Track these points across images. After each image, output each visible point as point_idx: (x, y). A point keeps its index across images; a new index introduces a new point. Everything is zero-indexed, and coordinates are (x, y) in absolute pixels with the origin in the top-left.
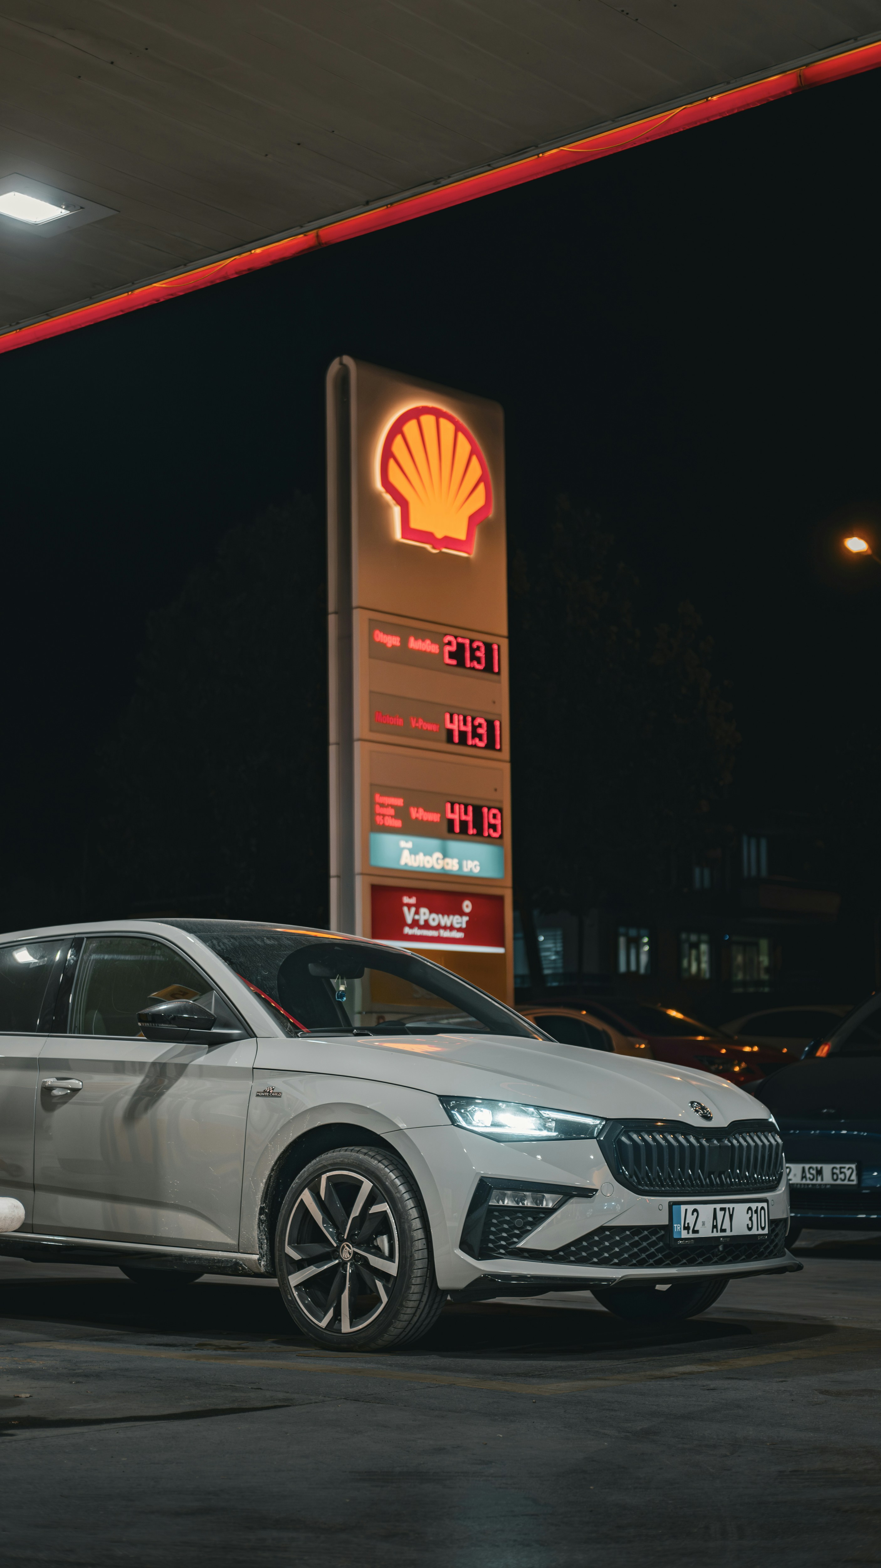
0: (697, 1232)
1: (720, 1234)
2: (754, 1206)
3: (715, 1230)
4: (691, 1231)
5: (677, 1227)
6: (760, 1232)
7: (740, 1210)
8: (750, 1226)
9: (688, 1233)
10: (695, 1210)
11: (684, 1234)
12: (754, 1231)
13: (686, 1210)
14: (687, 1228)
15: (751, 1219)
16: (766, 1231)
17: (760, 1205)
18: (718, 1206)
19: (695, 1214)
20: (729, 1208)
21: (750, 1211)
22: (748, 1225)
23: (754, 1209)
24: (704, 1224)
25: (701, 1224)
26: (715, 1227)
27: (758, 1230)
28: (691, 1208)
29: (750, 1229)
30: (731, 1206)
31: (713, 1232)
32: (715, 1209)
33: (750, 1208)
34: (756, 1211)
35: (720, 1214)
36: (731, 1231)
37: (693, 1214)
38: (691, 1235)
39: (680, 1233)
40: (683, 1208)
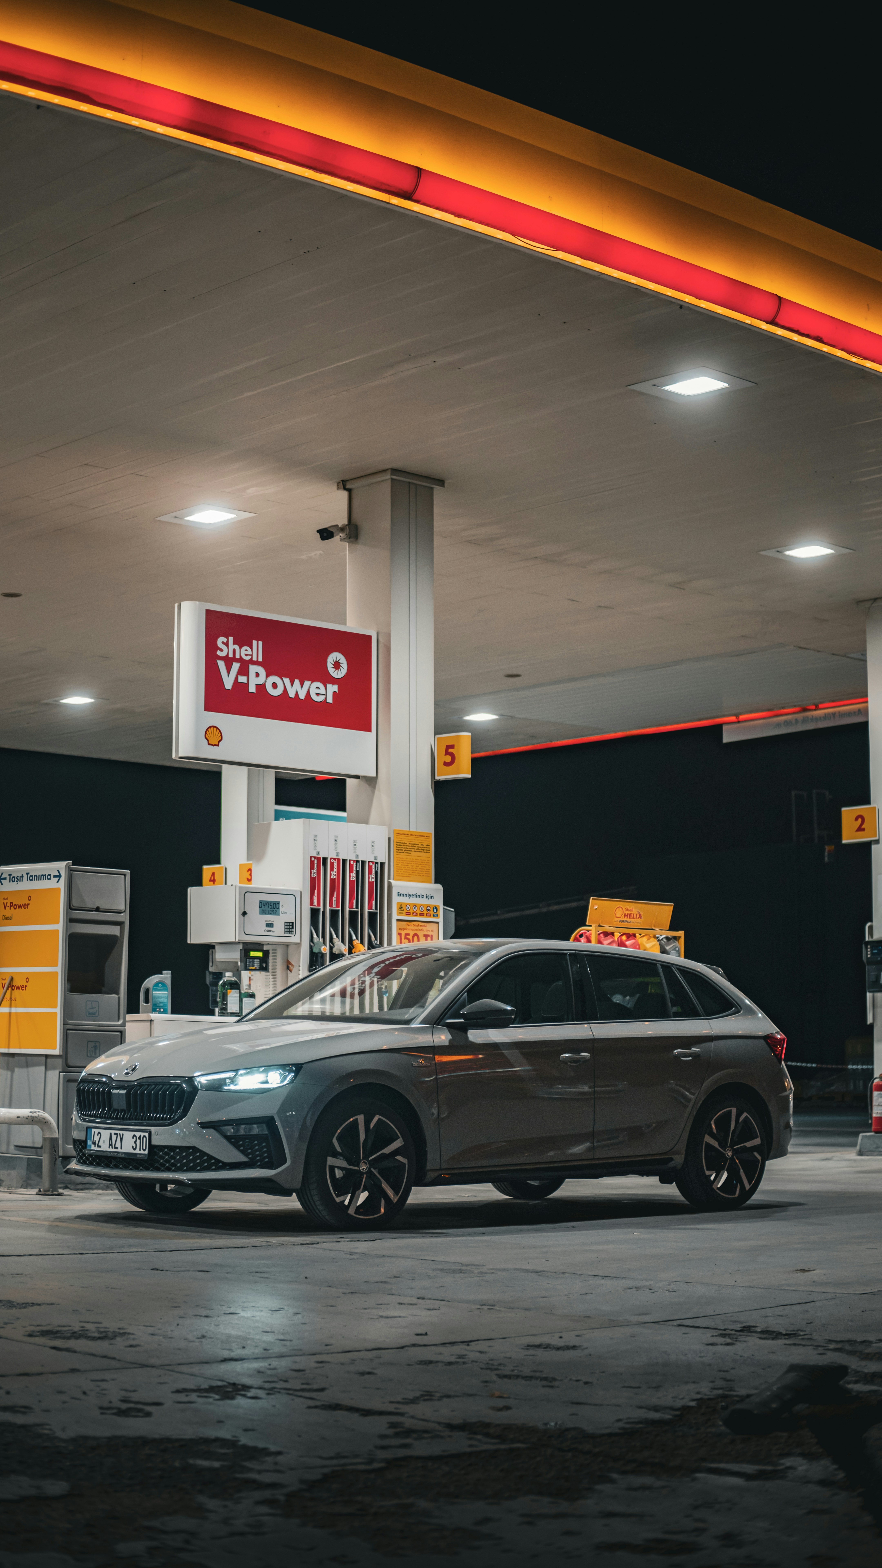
0: (100, 1147)
1: (114, 1150)
2: (138, 1134)
3: (111, 1147)
4: (96, 1146)
5: (90, 1142)
6: (142, 1152)
7: (128, 1135)
8: (134, 1147)
9: (95, 1146)
10: (99, 1133)
11: (93, 1147)
12: (137, 1151)
13: (94, 1132)
14: (94, 1143)
15: (135, 1142)
16: (146, 1152)
17: (142, 1134)
18: (113, 1132)
19: (99, 1135)
20: (120, 1134)
21: (135, 1138)
22: (133, 1146)
23: (138, 1136)
24: (104, 1142)
25: (103, 1142)
26: (110, 1145)
27: (140, 1150)
28: (97, 1131)
29: (135, 1149)
30: (121, 1132)
31: (109, 1148)
32: (111, 1134)
33: (134, 1136)
34: (140, 1138)
35: (114, 1137)
36: (121, 1148)
37: (98, 1135)
38: (97, 1148)
39: (91, 1146)
40: (93, 1130)
